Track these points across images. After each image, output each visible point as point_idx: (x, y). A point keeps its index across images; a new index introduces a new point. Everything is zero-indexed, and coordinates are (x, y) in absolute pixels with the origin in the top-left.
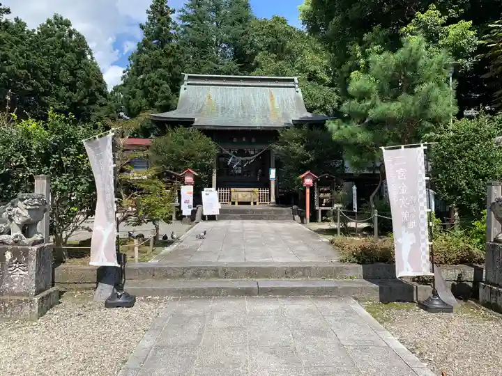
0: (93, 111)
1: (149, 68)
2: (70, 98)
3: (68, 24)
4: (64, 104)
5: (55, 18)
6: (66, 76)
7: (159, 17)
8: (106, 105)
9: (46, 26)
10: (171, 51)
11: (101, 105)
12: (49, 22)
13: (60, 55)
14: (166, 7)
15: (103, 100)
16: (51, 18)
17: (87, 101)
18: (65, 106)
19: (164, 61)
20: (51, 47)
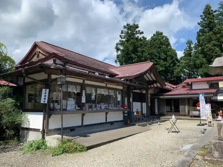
0: (175, 69)
1: (206, 43)
2: (165, 65)
3: (161, 34)
4: (163, 68)
5: (157, 33)
6: (163, 56)
7: (208, 16)
8: (180, 66)
9: (153, 37)
10: (218, 31)
11: (178, 66)
12: (154, 35)
13: (160, 47)
14: (211, 10)
15: (178, 64)
16: (155, 33)
17: (172, 65)
18: (163, 69)
19: (214, 37)
20: (156, 45)
